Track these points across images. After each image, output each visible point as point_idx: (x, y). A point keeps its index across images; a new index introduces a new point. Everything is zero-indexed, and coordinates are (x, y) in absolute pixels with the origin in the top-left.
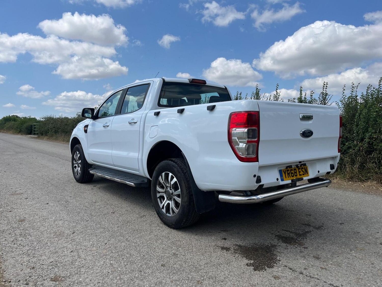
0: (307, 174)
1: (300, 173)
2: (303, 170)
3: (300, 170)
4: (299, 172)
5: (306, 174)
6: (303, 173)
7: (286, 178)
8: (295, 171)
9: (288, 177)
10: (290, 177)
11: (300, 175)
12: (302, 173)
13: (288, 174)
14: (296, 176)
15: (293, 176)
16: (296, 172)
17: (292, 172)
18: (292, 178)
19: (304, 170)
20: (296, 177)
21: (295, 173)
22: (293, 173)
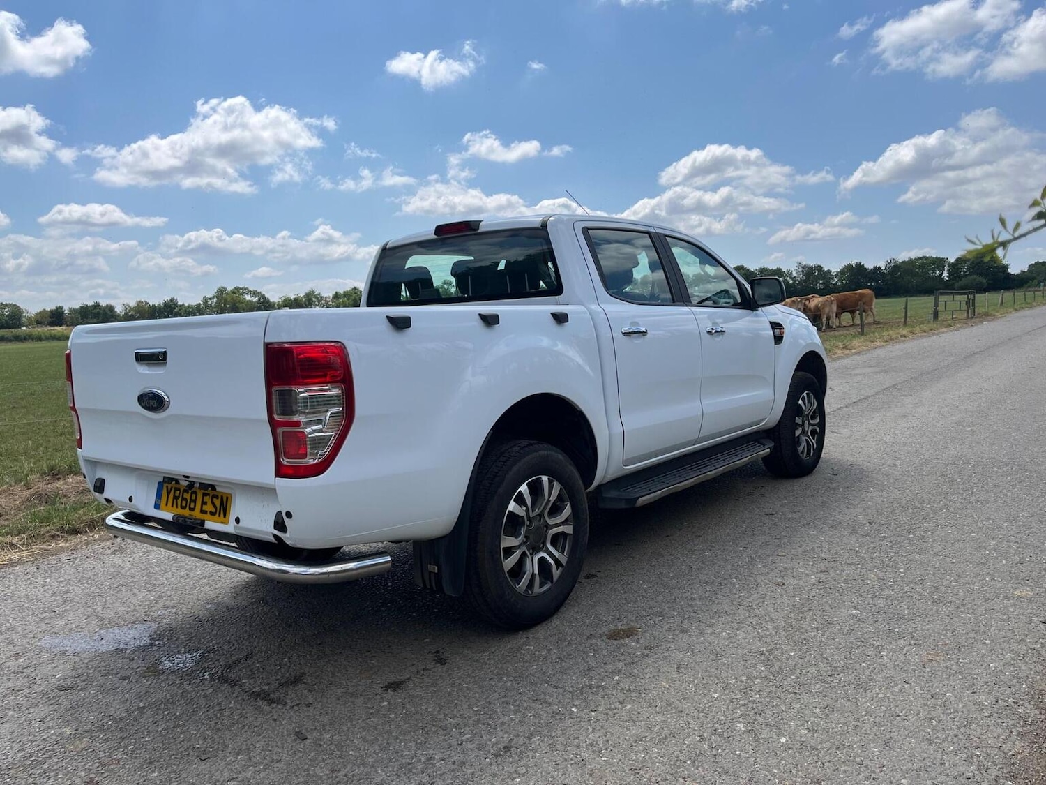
0: (225, 517)
1: (204, 506)
2: (215, 499)
3: (207, 499)
4: (204, 503)
5: (219, 516)
6: (213, 510)
7: (167, 505)
8: (193, 497)
9: (172, 506)
10: (177, 507)
11: (203, 512)
12: (209, 508)
13: (175, 498)
14: (193, 510)
15: (183, 508)
16: (195, 501)
17: (184, 496)
18: (179, 511)
19: (217, 502)
20: (192, 513)
21: (192, 501)
22: (186, 500)
